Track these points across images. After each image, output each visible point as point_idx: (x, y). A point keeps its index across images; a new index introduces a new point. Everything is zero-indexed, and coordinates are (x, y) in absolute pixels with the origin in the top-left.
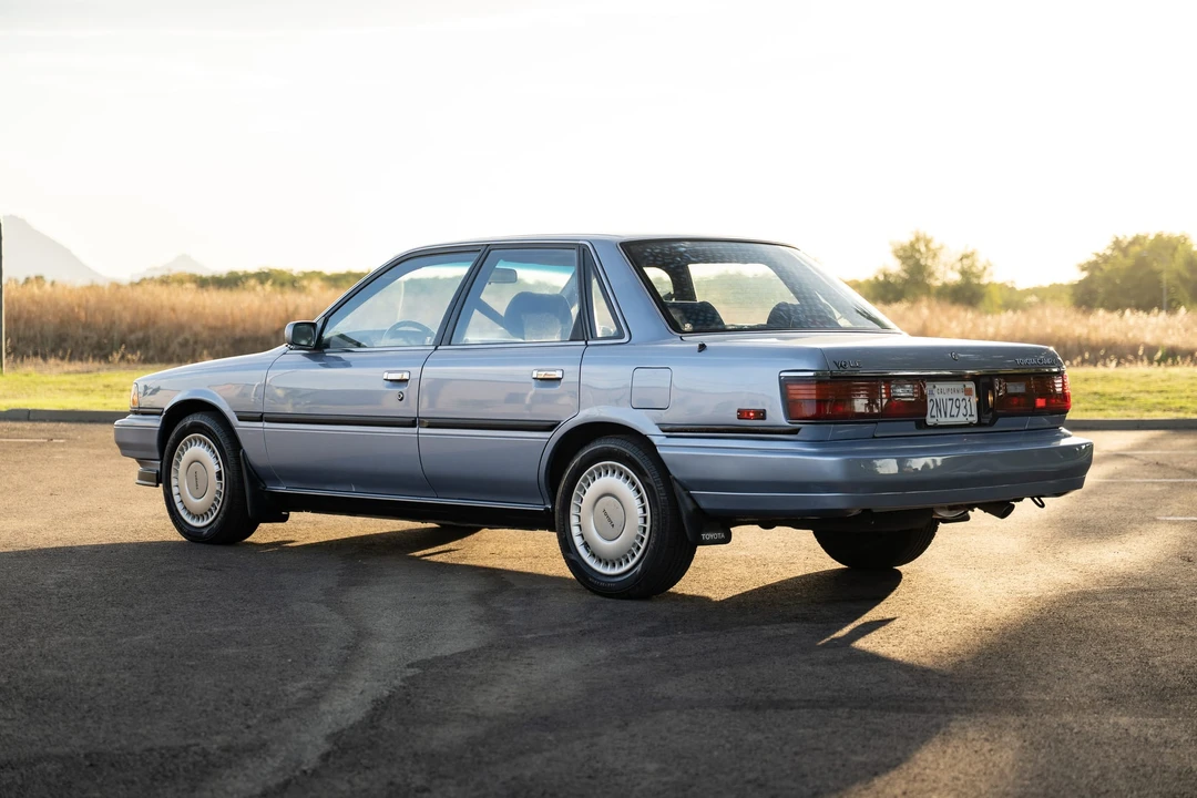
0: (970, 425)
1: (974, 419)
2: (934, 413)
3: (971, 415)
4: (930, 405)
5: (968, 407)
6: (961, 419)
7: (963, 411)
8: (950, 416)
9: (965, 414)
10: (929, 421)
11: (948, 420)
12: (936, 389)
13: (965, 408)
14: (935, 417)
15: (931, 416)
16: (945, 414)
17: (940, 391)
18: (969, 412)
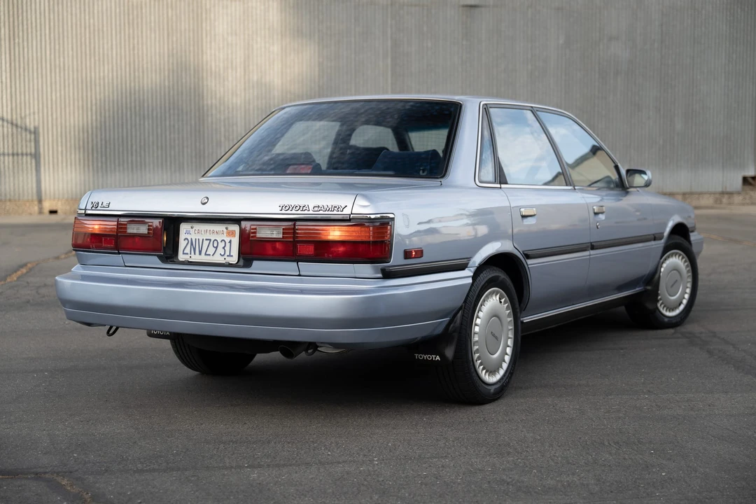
0: (230, 265)
1: (234, 260)
2: (188, 250)
3: (230, 256)
4: (182, 244)
5: (227, 248)
6: (218, 259)
7: (220, 250)
8: (206, 254)
9: (223, 254)
10: (181, 257)
11: (203, 258)
12: (194, 229)
13: (224, 248)
14: (187, 254)
15: (183, 253)
16: (200, 254)
17: (196, 232)
18: (227, 253)
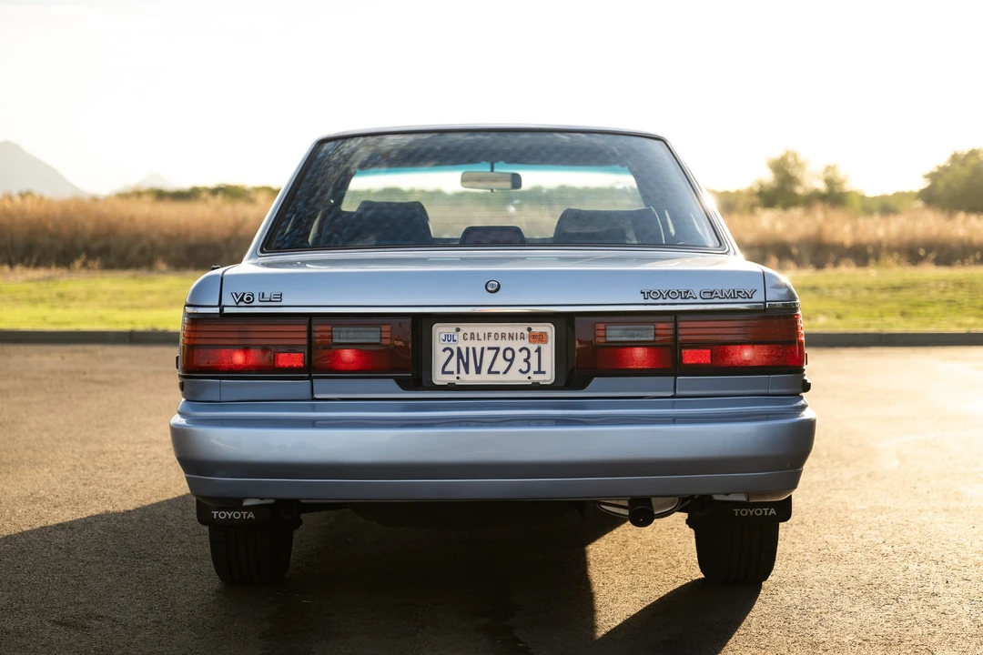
0: (536, 387)
1: (547, 378)
2: (452, 366)
3: (539, 372)
4: (439, 357)
5: (533, 360)
6: (515, 378)
7: (519, 363)
8: (490, 372)
9: (525, 369)
10: (439, 378)
11: (484, 378)
12: (461, 334)
13: (526, 360)
14: (452, 373)
15: (443, 372)
16: (478, 370)
17: (469, 336)
18: (534, 367)
